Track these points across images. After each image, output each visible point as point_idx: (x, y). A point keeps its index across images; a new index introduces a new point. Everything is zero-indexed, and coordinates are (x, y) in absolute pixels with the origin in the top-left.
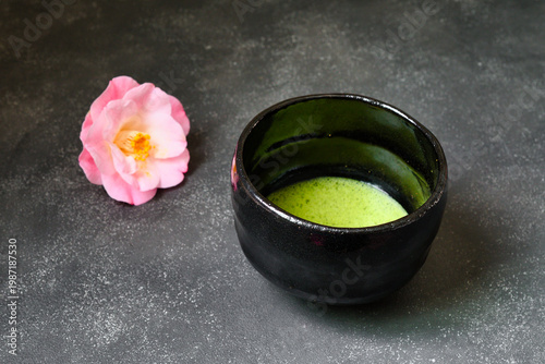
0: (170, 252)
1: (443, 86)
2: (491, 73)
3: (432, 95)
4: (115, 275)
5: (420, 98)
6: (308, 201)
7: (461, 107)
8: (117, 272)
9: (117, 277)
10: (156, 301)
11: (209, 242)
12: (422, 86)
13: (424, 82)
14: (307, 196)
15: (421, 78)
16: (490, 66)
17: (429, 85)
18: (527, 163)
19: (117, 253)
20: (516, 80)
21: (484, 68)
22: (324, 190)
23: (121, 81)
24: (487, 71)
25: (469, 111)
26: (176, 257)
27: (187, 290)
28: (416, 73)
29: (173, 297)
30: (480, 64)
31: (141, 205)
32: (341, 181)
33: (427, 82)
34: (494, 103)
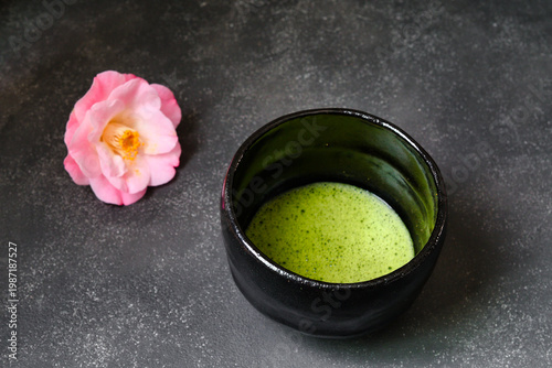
0: (160, 263)
1: (453, 54)
2: (506, 36)
3: (441, 66)
4: (104, 290)
5: (428, 71)
6: (303, 211)
7: (471, 81)
8: (107, 286)
9: (106, 293)
10: (146, 321)
11: (201, 250)
12: (431, 54)
13: (433, 49)
14: (303, 205)
15: (431, 42)
16: (506, 28)
17: (439, 53)
18: (537, 152)
19: (106, 263)
20: (532, 45)
21: (499, 29)
22: (321, 197)
23: (106, 77)
24: (502, 34)
25: (480, 87)
26: (167, 268)
27: (178, 307)
28: (426, 37)
29: (163, 316)
30: (495, 25)
31: (131, 206)
32: (339, 186)
33: (436, 50)
34: (507, 75)
